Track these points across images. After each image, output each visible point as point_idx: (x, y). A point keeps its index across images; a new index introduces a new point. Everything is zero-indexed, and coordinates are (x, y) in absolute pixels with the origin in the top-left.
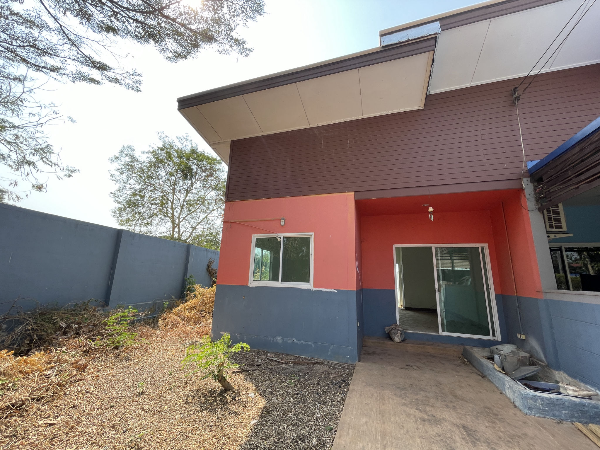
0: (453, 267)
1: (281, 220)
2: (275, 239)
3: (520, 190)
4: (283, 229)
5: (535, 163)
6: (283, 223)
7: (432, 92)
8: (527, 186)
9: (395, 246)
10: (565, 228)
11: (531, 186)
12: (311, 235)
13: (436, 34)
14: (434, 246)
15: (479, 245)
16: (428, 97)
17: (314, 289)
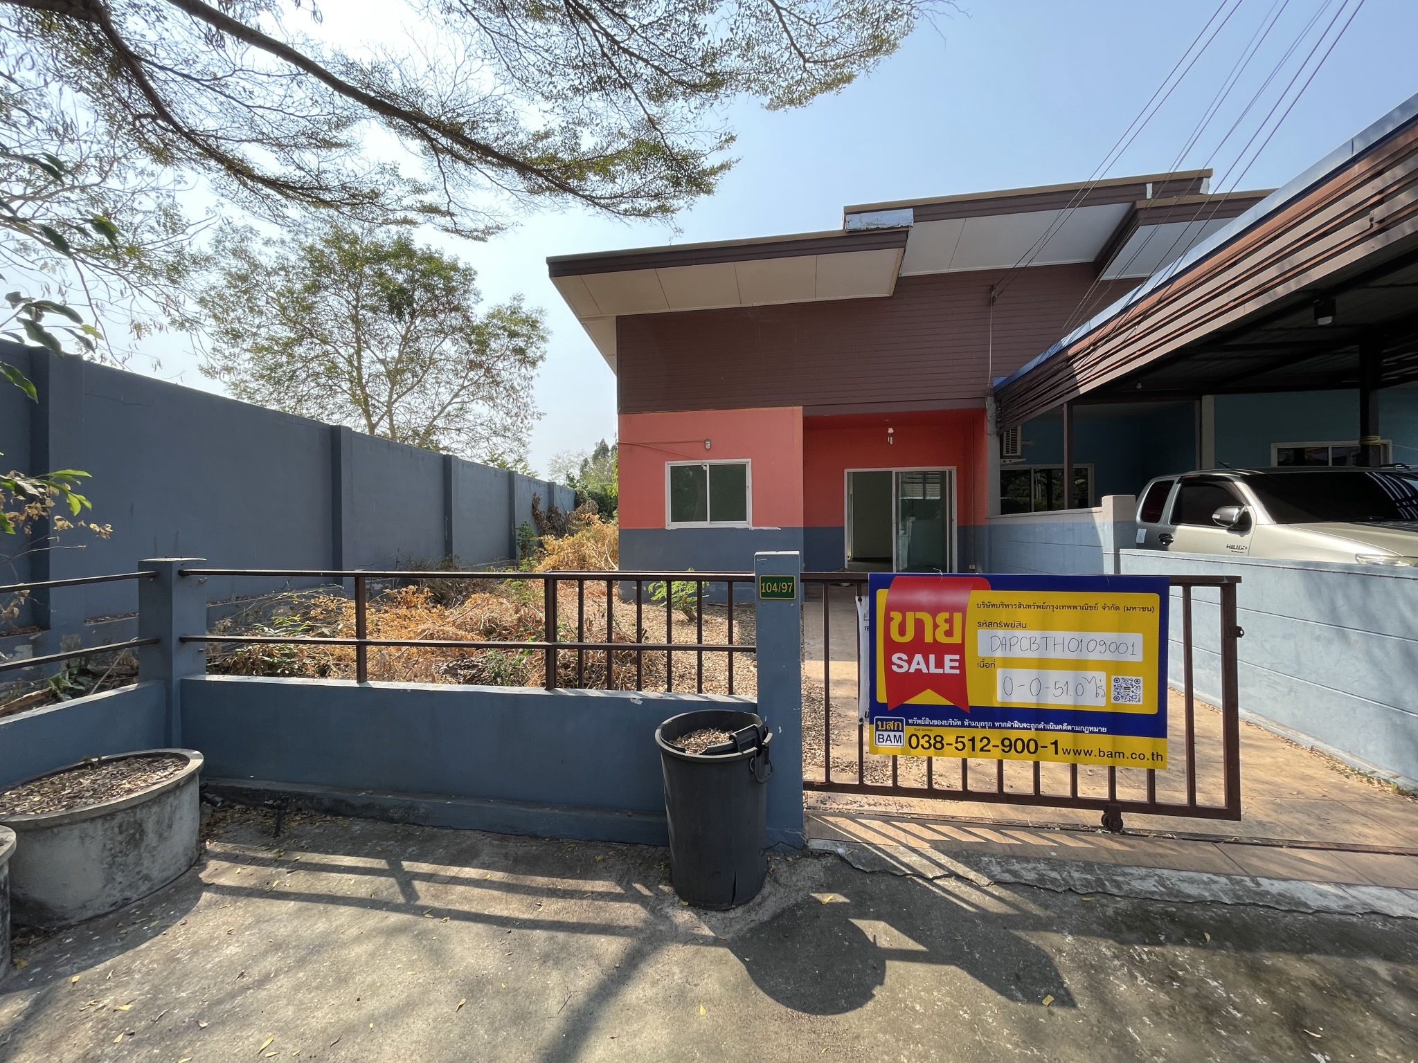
0: (924, 495)
1: (705, 442)
2: (700, 467)
3: (984, 410)
4: (709, 453)
5: (1002, 379)
6: (708, 446)
7: (904, 274)
8: (990, 406)
9: (846, 471)
10: (1019, 454)
11: (994, 406)
12: (748, 461)
13: (908, 227)
14: (894, 470)
15: (946, 468)
16: (899, 279)
17: (753, 528)
